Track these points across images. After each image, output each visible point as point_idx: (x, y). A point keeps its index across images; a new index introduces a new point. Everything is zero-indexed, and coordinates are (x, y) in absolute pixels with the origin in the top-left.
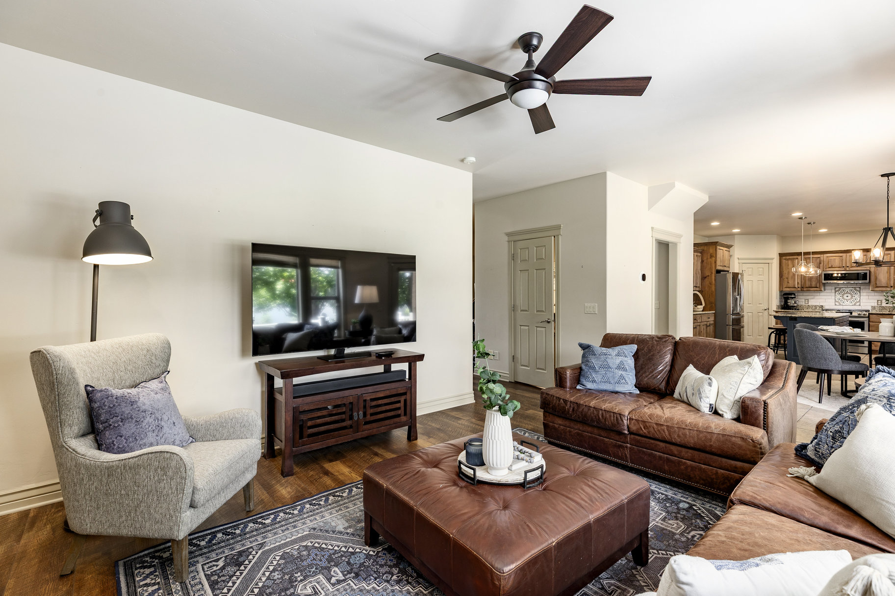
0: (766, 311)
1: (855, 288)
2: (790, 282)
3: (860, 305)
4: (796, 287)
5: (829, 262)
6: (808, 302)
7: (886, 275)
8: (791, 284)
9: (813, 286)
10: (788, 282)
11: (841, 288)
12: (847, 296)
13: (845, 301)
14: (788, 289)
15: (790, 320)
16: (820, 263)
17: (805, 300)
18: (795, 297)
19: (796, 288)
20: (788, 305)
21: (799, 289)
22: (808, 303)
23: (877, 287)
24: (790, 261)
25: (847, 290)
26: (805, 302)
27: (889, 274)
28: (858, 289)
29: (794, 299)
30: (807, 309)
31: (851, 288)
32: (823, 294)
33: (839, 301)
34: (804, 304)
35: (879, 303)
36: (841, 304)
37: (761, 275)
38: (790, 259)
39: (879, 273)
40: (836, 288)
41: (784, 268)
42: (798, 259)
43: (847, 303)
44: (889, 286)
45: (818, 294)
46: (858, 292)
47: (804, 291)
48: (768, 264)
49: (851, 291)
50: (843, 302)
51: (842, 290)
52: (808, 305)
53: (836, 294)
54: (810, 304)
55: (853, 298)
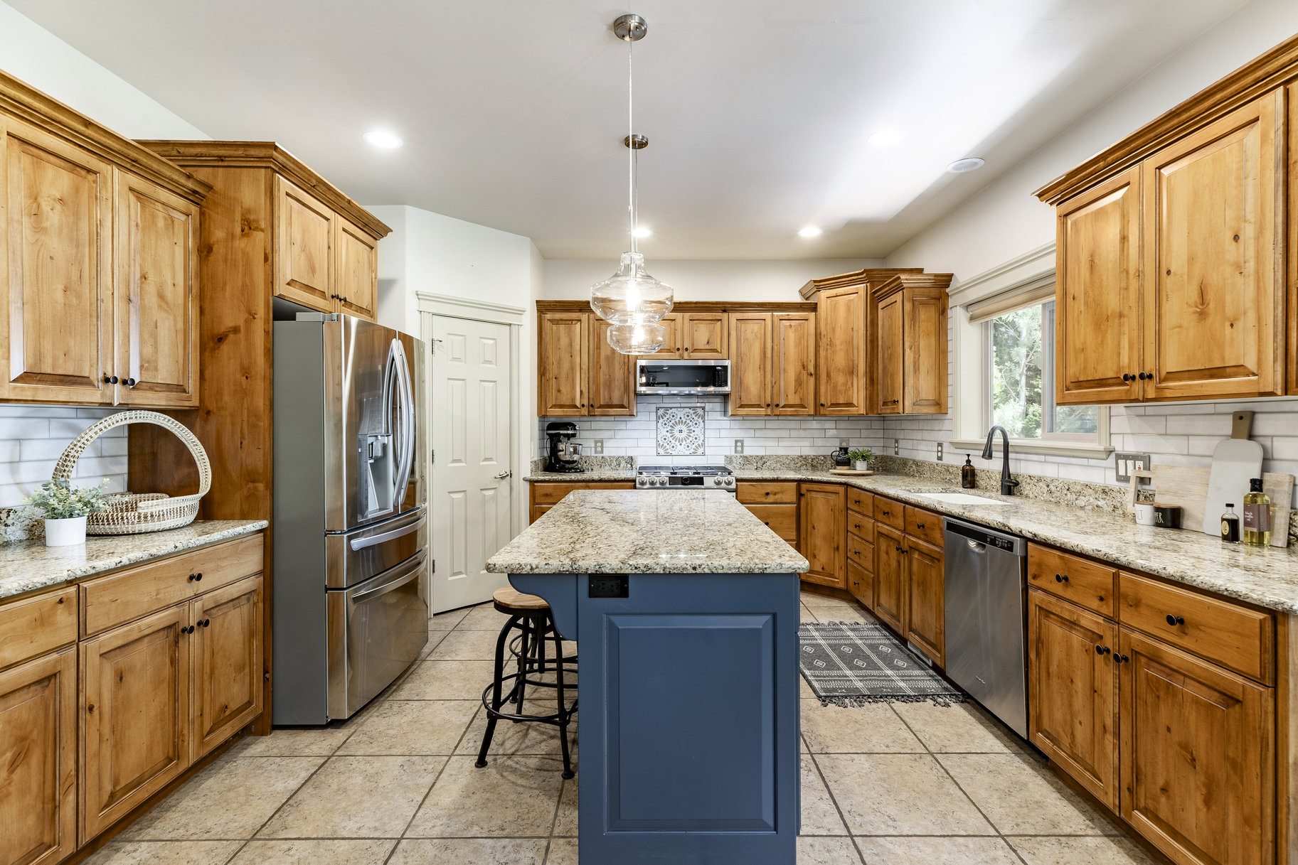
0: (504, 482)
1: (694, 409)
2: (563, 389)
3: (703, 454)
4: (578, 404)
6: (602, 447)
7: (758, 375)
8: (565, 399)
9: (616, 402)
10: (559, 391)
11: (667, 409)
12: (681, 431)
13: (677, 443)
14: (558, 411)
15: (592, 594)
17: (596, 442)
18: (574, 435)
19: (577, 408)
20: (558, 460)
21: (584, 411)
22: (602, 452)
23: (742, 406)
24: (562, 327)
25: (680, 414)
26: (596, 447)
27: (762, 372)
28: (700, 411)
29: (572, 440)
30: (601, 467)
31: (688, 410)
32: (632, 424)
33: (665, 444)
34: (593, 454)
35: (739, 449)
36: (669, 451)
37: (490, 362)
38: (562, 320)
39: (745, 369)
40: (658, 409)
41: (549, 347)
42: (580, 320)
43: (681, 449)
44: (763, 404)
45: (622, 426)
46: (700, 420)
47: (594, 415)
48: (508, 327)
49: (688, 416)
50: (673, 447)
51: (670, 412)
52: (602, 455)
53: (659, 424)
54: (606, 453)
55: (690, 436)
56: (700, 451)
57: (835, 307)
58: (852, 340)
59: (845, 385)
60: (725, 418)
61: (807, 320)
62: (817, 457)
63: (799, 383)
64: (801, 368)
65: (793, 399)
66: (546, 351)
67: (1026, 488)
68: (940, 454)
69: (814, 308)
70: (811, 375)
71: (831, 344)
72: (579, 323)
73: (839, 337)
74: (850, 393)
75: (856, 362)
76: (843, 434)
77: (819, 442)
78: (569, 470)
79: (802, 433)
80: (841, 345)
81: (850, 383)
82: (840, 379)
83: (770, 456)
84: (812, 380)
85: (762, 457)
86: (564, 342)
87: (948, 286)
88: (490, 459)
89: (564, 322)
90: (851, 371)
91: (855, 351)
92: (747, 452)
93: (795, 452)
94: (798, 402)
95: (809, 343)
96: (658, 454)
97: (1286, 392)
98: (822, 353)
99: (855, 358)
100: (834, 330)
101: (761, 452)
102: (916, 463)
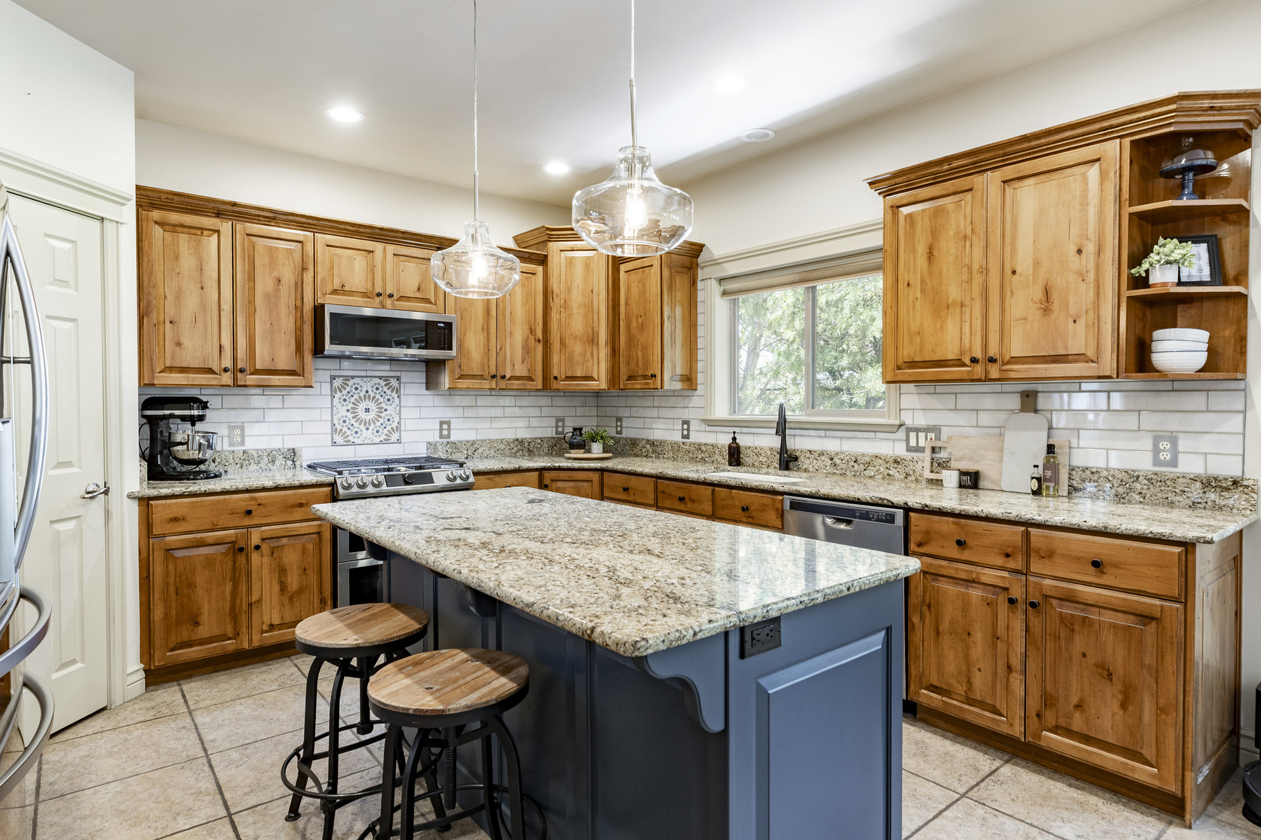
0: (94, 503)
1: (386, 379)
2: (185, 341)
3: (399, 441)
4: (216, 369)
5: (332, 267)
6: (243, 437)
7: (481, 337)
8: (191, 356)
9: (280, 366)
10: (179, 344)
11: (347, 378)
12: (367, 410)
13: (363, 427)
14: (175, 377)
16: (304, 269)
17: (231, 428)
18: (201, 418)
19: (215, 373)
20: (171, 458)
21: (227, 379)
22: (243, 443)
23: (462, 377)
24: (183, 238)
25: (367, 386)
26: (231, 437)
27: (486, 335)
28: (394, 383)
29: (200, 426)
30: (242, 467)
31: (377, 380)
32: (296, 398)
33: (345, 429)
34: (226, 447)
35: (445, 433)
36: (350, 438)
37: (65, 283)
38: (183, 226)
39: (466, 328)
40: (333, 378)
41: (158, 268)
42: (218, 231)
43: (367, 435)
44: (486, 375)
45: (276, 401)
46: (394, 395)
47: (245, 386)
48: (97, 224)
49: (377, 389)
50: (356, 433)
51: (351, 383)
52: (243, 448)
53: (336, 401)
54: (250, 445)
55: (381, 417)
56: (395, 437)
57: (571, 262)
58: (592, 303)
59: (584, 354)
60: (427, 392)
61: (534, 274)
62: (534, 439)
63: (527, 350)
64: (529, 332)
65: (521, 370)
66: (151, 274)
67: (804, 462)
68: (685, 433)
69: (543, 261)
70: (539, 341)
71: (566, 305)
72: (216, 235)
73: (577, 298)
74: (590, 364)
75: (596, 329)
76: (559, 412)
77: (535, 422)
78: (195, 476)
79: (518, 411)
80: (578, 309)
81: (589, 353)
82: (578, 348)
83: (483, 441)
84: (540, 348)
85: (473, 443)
86: (187, 262)
87: (697, 256)
88: (69, 464)
89: (186, 230)
90: (593, 340)
91: (596, 317)
92: (455, 436)
93: (510, 435)
94: (525, 374)
95: (537, 302)
96: (334, 444)
97: (1118, 377)
98: (554, 316)
99: (595, 325)
100: (569, 289)
101: (471, 436)
102: (652, 443)
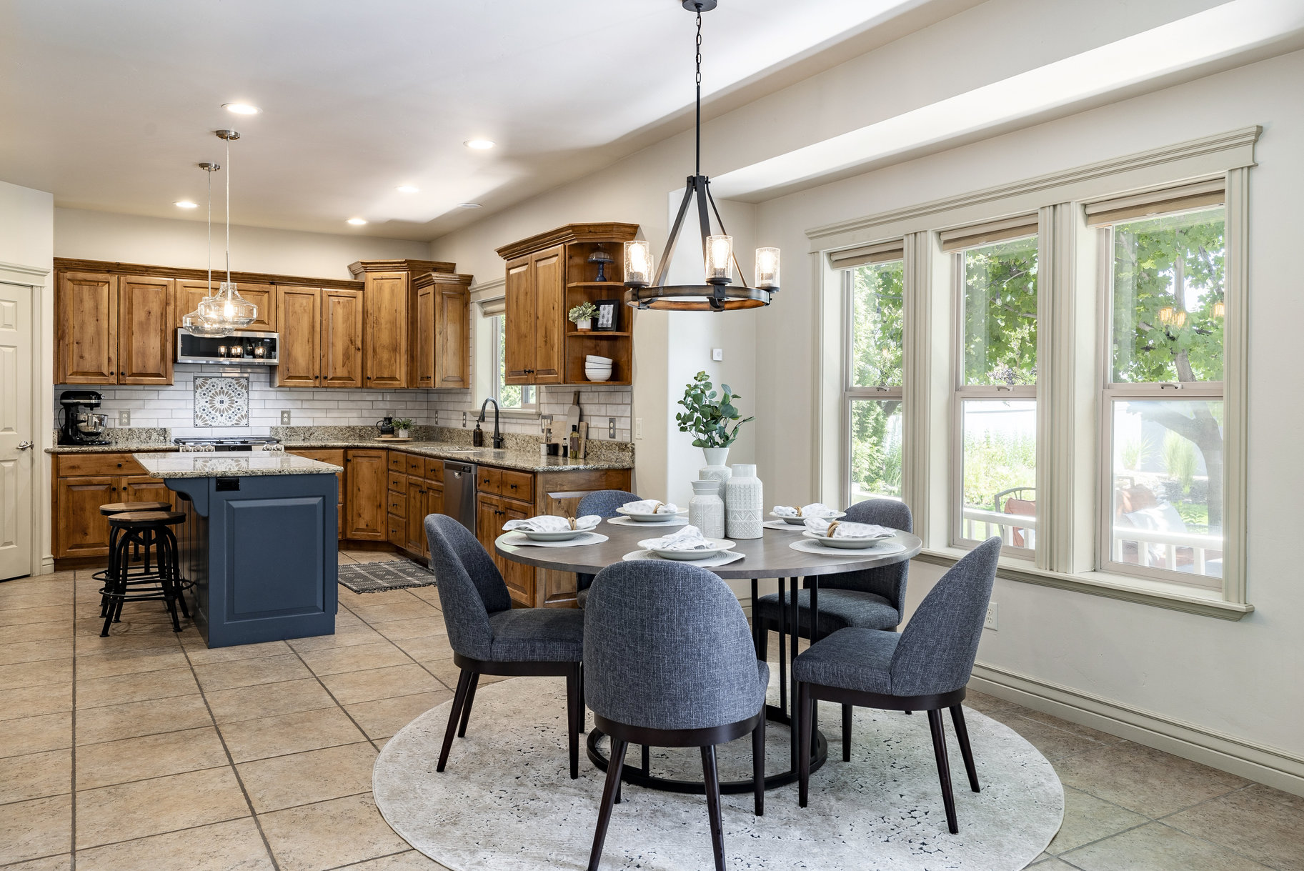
0: (24, 454)
1: (237, 378)
2: (86, 355)
3: (247, 426)
4: (105, 372)
5: (188, 301)
6: (129, 418)
7: (307, 348)
8: (89, 365)
9: (150, 370)
10: (82, 357)
11: (206, 378)
12: (222, 402)
13: (218, 414)
14: (80, 379)
15: (219, 489)
16: (167, 304)
17: (121, 413)
18: (98, 405)
19: (105, 375)
20: (77, 431)
21: (113, 379)
22: (129, 423)
23: (290, 378)
24: (86, 288)
25: (222, 384)
26: (120, 419)
27: (311, 345)
28: (244, 382)
29: (96, 411)
30: (127, 440)
31: (230, 380)
32: (166, 393)
33: (204, 415)
34: (118, 426)
35: (286, 420)
36: (208, 422)
37: (10, 326)
38: (85, 280)
39: (293, 341)
40: (195, 378)
41: (70, 309)
42: (109, 282)
43: (222, 420)
44: (311, 375)
45: (153, 395)
46: (244, 390)
47: (125, 384)
48: (29, 289)
49: (230, 386)
50: (213, 418)
51: (209, 381)
52: (130, 427)
53: (197, 394)
54: (133, 425)
55: (232, 407)
56: (244, 422)
57: (381, 289)
58: (396, 320)
59: (390, 360)
60: (271, 389)
61: (355, 297)
62: (364, 427)
63: (347, 356)
64: (349, 342)
65: (341, 372)
66: (65, 313)
68: (464, 422)
69: (361, 287)
70: (359, 349)
71: (377, 322)
72: (107, 285)
73: (385, 316)
74: (394, 368)
75: (398, 341)
76: (388, 406)
77: (365, 413)
78: (93, 443)
79: (351, 405)
80: (386, 324)
81: (393, 360)
82: (385, 355)
83: (318, 427)
84: (359, 354)
85: (310, 428)
86: (88, 304)
87: (470, 284)
88: (10, 429)
89: (88, 283)
90: (395, 349)
91: (398, 330)
92: (294, 423)
93: (343, 423)
94: (345, 375)
95: (357, 319)
96: (196, 426)
97: (565, 382)
98: (369, 330)
99: (398, 337)
100: (379, 309)
101: (309, 423)
102: (449, 430)
